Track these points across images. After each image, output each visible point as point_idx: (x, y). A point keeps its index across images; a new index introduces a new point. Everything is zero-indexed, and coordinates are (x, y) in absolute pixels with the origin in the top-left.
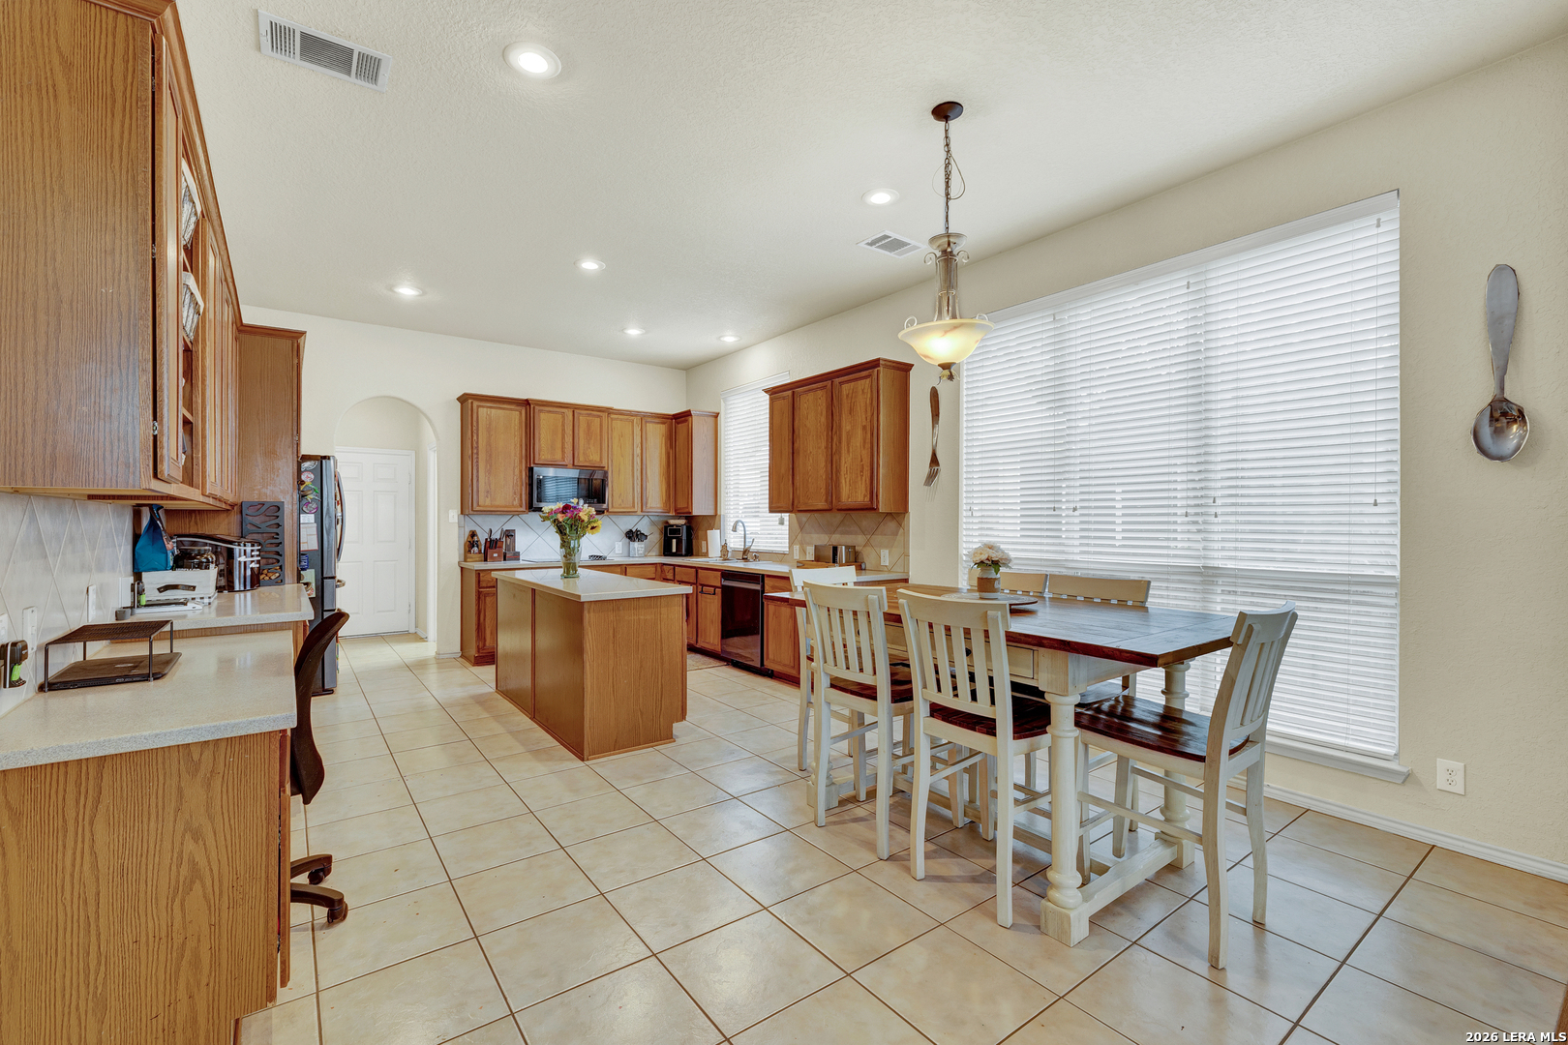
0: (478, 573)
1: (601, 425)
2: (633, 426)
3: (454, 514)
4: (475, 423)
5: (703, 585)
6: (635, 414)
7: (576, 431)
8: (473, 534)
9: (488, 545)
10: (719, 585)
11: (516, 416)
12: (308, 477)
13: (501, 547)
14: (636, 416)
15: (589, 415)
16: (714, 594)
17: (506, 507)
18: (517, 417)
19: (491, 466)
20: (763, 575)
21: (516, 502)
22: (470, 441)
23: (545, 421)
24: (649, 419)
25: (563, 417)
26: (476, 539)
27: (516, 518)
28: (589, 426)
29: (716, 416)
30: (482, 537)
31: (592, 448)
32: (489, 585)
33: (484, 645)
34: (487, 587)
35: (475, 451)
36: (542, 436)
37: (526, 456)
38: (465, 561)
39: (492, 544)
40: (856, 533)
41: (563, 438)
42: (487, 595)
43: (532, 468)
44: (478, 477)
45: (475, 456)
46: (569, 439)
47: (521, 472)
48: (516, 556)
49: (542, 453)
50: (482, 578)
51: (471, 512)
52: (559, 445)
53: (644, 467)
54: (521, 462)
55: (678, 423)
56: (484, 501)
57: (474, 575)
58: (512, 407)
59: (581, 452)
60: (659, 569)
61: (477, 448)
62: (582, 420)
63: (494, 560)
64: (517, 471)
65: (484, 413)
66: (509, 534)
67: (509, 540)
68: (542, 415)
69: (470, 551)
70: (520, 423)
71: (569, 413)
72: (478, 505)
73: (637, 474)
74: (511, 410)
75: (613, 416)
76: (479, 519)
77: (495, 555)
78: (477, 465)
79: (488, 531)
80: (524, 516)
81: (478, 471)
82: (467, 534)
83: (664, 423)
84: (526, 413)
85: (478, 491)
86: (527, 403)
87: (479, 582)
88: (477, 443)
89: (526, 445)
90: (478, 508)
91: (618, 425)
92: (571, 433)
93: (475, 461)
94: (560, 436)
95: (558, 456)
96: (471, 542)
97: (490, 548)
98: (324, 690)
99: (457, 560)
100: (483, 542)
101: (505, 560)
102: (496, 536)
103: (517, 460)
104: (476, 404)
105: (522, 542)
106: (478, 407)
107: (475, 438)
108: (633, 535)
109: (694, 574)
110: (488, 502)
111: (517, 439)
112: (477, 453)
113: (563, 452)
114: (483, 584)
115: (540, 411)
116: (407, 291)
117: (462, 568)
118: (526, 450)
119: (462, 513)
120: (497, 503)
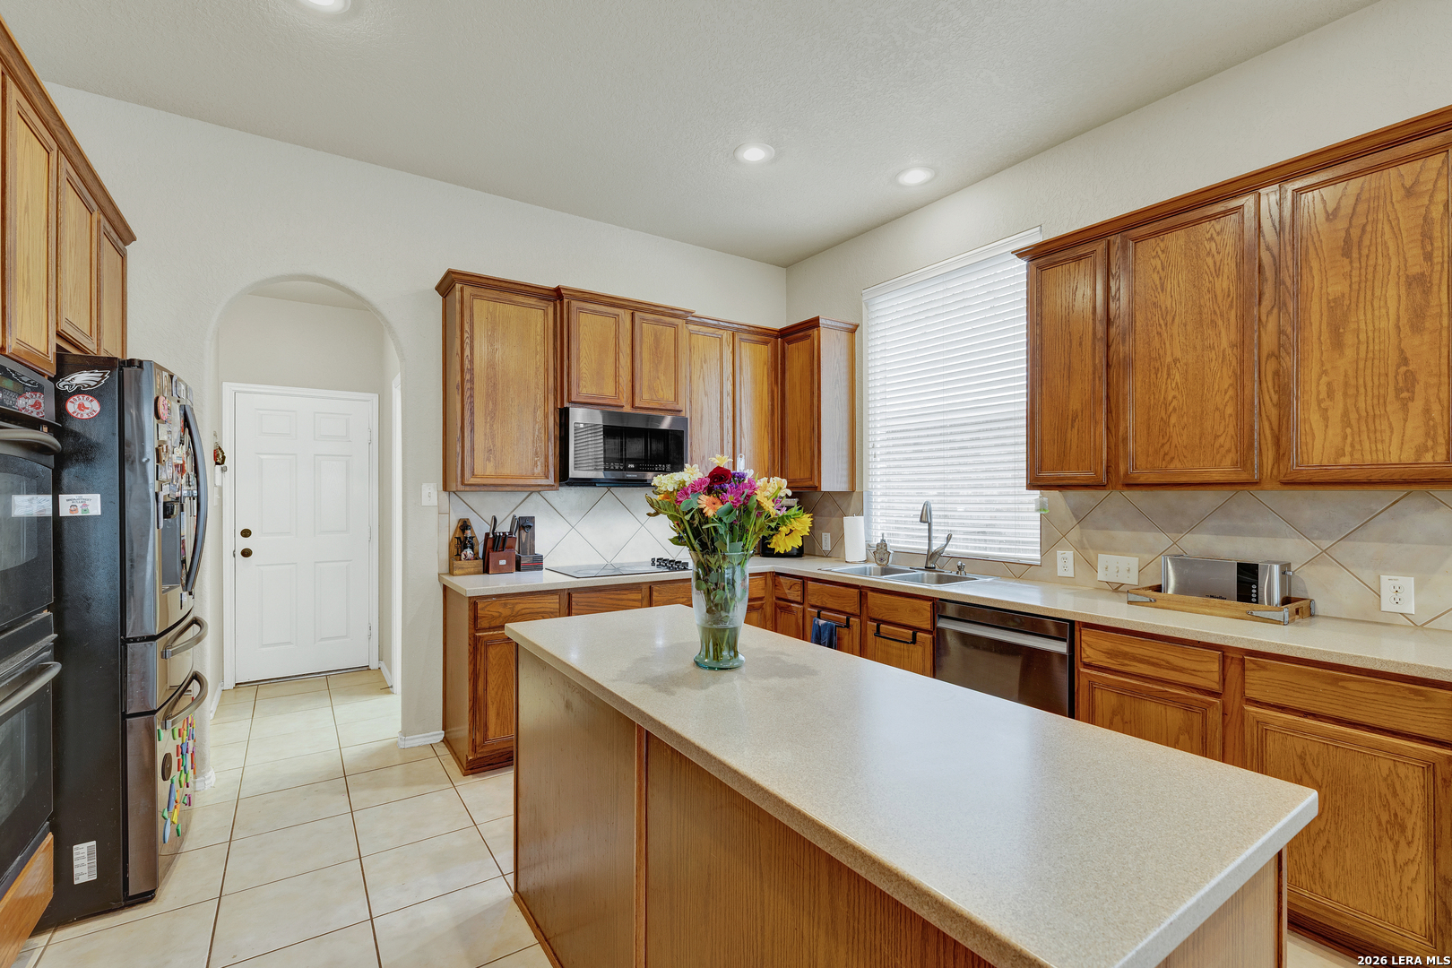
0: (474, 602)
1: (676, 339)
2: (721, 345)
3: (431, 492)
4: (467, 327)
5: (880, 622)
6: (724, 325)
7: (637, 349)
8: (464, 525)
9: (490, 544)
10: (928, 626)
11: (538, 319)
12: (81, 407)
13: (512, 547)
14: (725, 328)
15: (658, 322)
16: (914, 641)
17: (521, 477)
18: (540, 320)
19: (495, 404)
20: (1072, 623)
21: (539, 470)
22: (458, 359)
23: (589, 328)
24: (745, 336)
25: (617, 324)
26: (469, 533)
27: (535, 497)
28: (657, 340)
29: (853, 330)
30: (480, 530)
31: (662, 378)
32: (493, 624)
33: (485, 738)
34: (490, 629)
35: (467, 377)
36: (583, 353)
37: (555, 389)
38: (451, 573)
39: (497, 543)
40: (1273, 534)
41: (617, 359)
42: (489, 643)
43: (567, 409)
44: (472, 423)
45: (467, 386)
46: (625, 361)
47: (546, 416)
48: (537, 564)
49: (582, 383)
50: (480, 613)
51: (460, 487)
52: (610, 370)
53: (738, 414)
54: (546, 399)
55: (789, 343)
56: (483, 467)
57: (466, 606)
58: (532, 301)
59: (645, 383)
60: (770, 582)
61: (471, 370)
62: (647, 329)
63: (500, 570)
64: (540, 414)
65: (482, 309)
66: (525, 525)
67: (524, 535)
68: (582, 316)
69: (459, 555)
70: (546, 330)
71: (625, 316)
72: (473, 474)
73: (728, 423)
74: (531, 306)
75: (692, 327)
76: (473, 499)
77: (503, 562)
78: (472, 403)
79: (489, 520)
80: (550, 495)
81: (472, 414)
82: (454, 524)
83: (766, 343)
84: (555, 314)
85: (473, 449)
86: (557, 295)
87: (475, 619)
88: (471, 362)
89: (555, 370)
90: (473, 481)
91: (701, 340)
92: (629, 351)
93: (467, 394)
94: (610, 355)
95: (608, 389)
96: (462, 540)
97: (495, 548)
98: (127, 898)
99: (436, 571)
100: (481, 538)
101: (518, 569)
102: (504, 527)
103: (540, 396)
104: (468, 290)
105: (545, 539)
106: (473, 297)
107: (467, 352)
109: (857, 599)
110: (490, 470)
111: (540, 358)
112: (472, 381)
113: (616, 382)
114: (483, 623)
115: (581, 310)
117: (445, 588)
118: (555, 378)
119: (445, 489)
120: (506, 471)
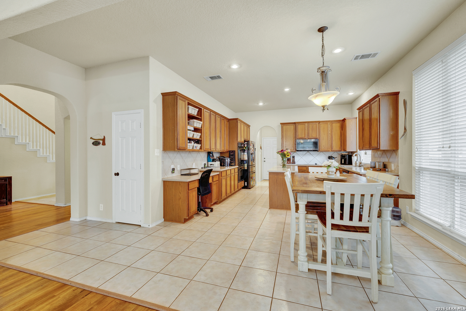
1: (316, 126)
2: (328, 125)
4: (284, 129)
6: (329, 121)
7: (309, 129)
12: (246, 145)
13: (291, 160)
15: (312, 124)
18: (293, 127)
19: (286, 140)
21: (293, 149)
24: (334, 122)
25: (305, 126)
27: (295, 153)
28: (313, 127)
29: (357, 118)
31: (314, 133)
36: (299, 131)
41: (305, 131)
44: (283, 143)
46: (307, 131)
48: (295, 163)
49: (299, 136)
52: (304, 133)
53: (332, 137)
54: (294, 138)
55: (343, 122)
59: (310, 134)
64: (293, 141)
65: (285, 127)
66: (293, 157)
68: (299, 126)
70: (294, 128)
71: (307, 124)
73: (330, 139)
74: (291, 125)
75: (321, 123)
77: (289, 162)
78: (283, 140)
83: (339, 123)
84: (295, 126)
85: (283, 146)
86: (295, 123)
88: (283, 135)
91: (322, 125)
92: (307, 129)
94: (304, 131)
95: (303, 136)
97: (288, 160)
101: (291, 163)
103: (293, 138)
106: (283, 126)
108: (330, 158)
111: (293, 133)
112: (283, 137)
113: (305, 135)
116: (261, 104)
118: (295, 135)
